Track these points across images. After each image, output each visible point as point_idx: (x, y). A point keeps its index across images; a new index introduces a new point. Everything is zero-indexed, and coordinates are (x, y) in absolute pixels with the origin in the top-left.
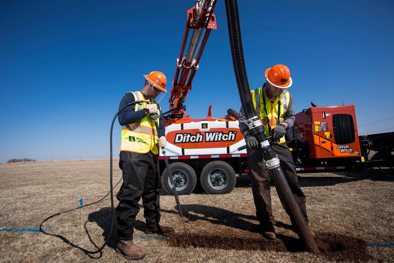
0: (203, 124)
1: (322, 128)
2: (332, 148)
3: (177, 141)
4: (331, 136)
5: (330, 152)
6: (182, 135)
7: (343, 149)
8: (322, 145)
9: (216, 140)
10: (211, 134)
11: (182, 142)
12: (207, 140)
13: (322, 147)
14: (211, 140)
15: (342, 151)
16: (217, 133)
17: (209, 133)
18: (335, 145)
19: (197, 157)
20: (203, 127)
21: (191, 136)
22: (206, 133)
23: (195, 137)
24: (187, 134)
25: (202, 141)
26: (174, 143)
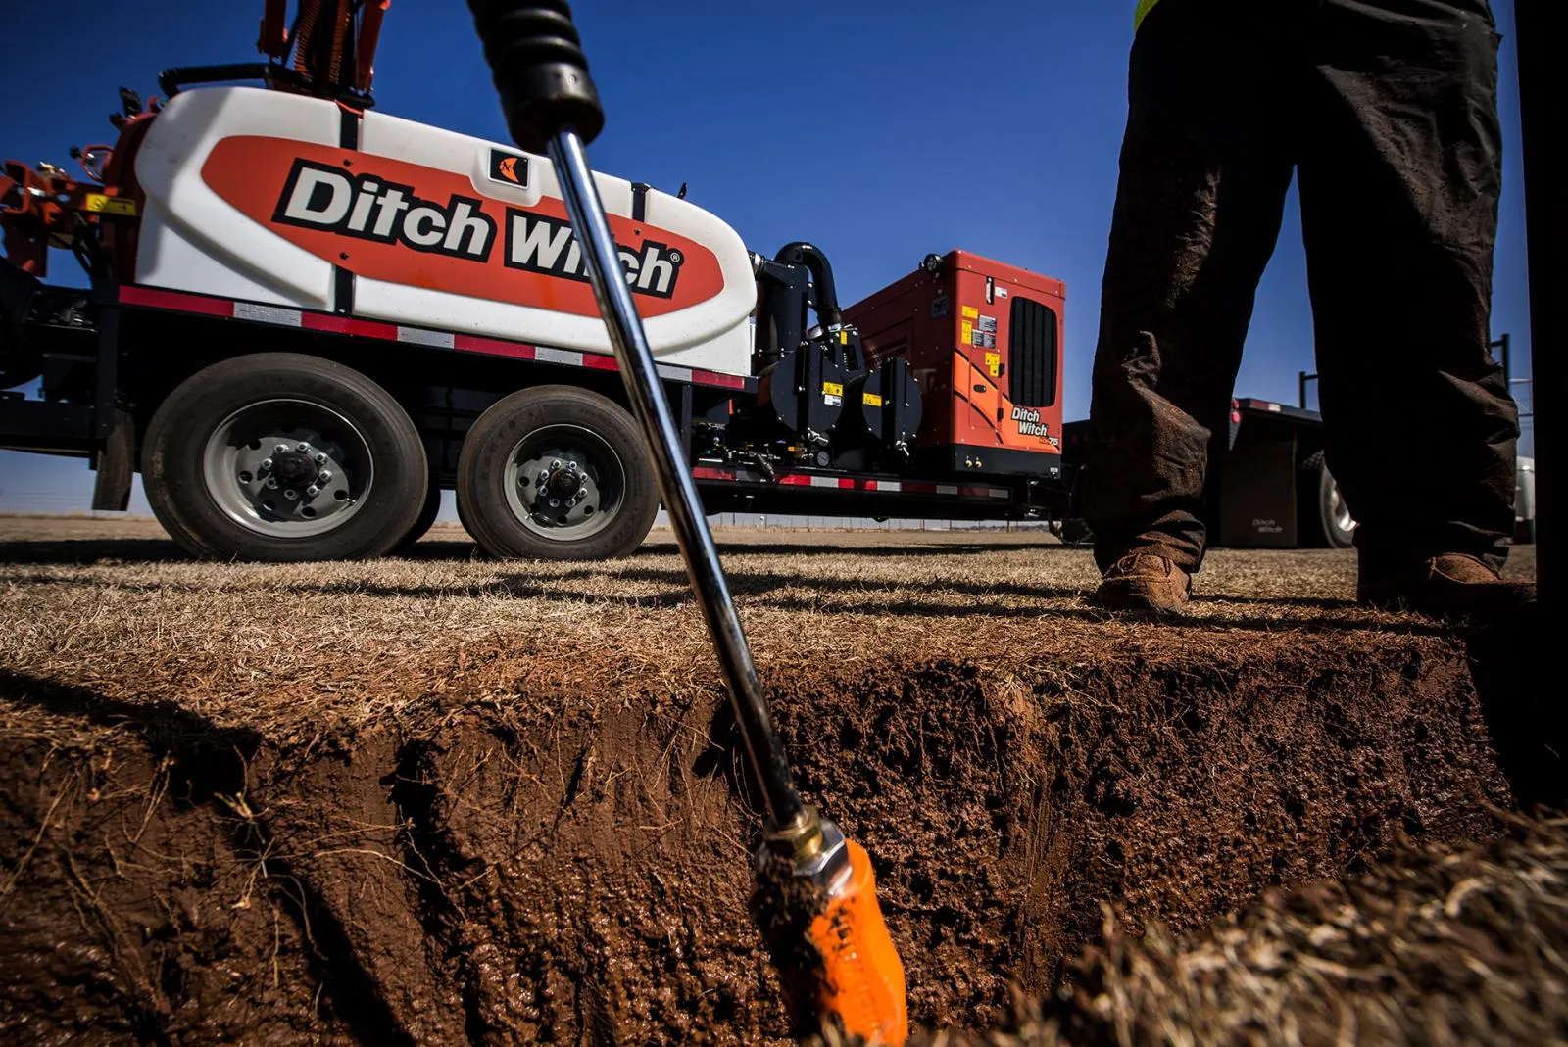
0: (498, 158)
1: (982, 336)
2: (1000, 414)
4: (1001, 367)
5: (992, 426)
6: (341, 187)
7: (1027, 421)
8: (975, 397)
9: (570, 268)
11: (341, 227)
12: (521, 254)
13: (973, 406)
14: (539, 265)
15: (1024, 428)
17: (531, 218)
18: (1007, 404)
19: (448, 342)
20: (496, 173)
21: (410, 208)
22: (512, 212)
23: (438, 220)
24: (384, 188)
25: (484, 257)
26: (274, 220)
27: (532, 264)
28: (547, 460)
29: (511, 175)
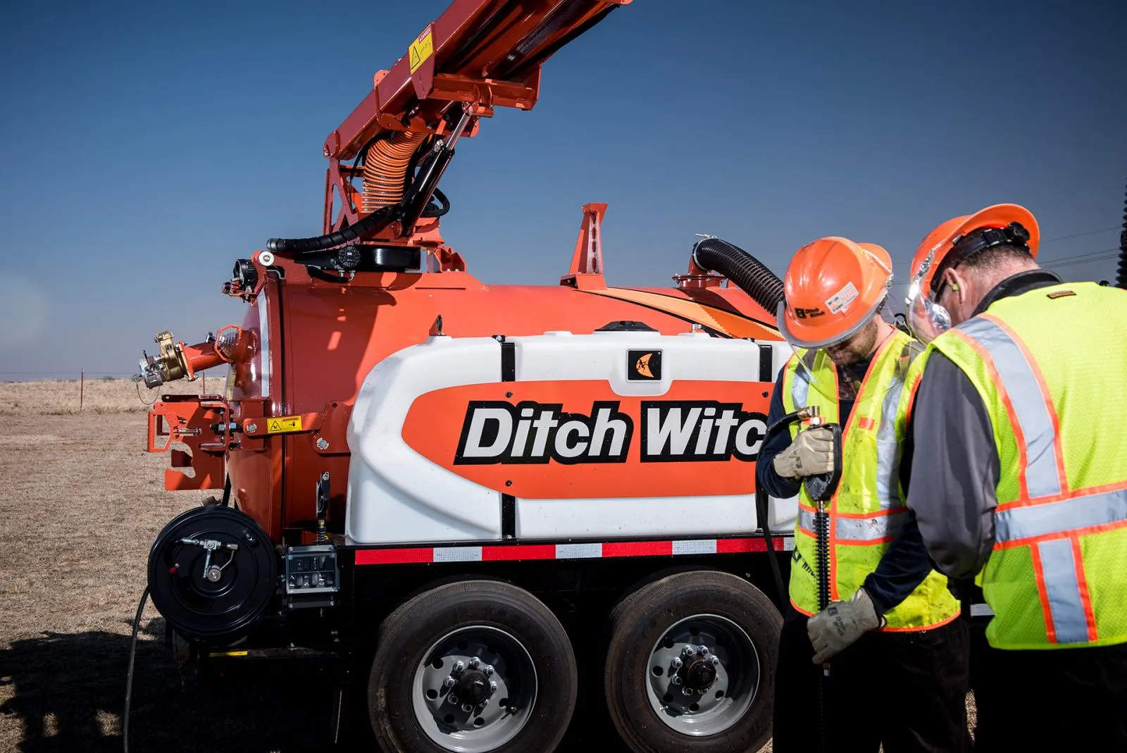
0: (634, 356)
3: (473, 448)
6: (504, 417)
9: (701, 449)
10: (675, 413)
11: (505, 458)
12: (655, 448)
14: (672, 453)
16: (710, 411)
17: (664, 407)
19: (595, 551)
20: (633, 374)
21: (560, 425)
22: (646, 405)
23: (583, 430)
24: (539, 409)
25: (622, 458)
26: (456, 463)
27: (666, 455)
28: (678, 647)
29: (646, 371)
